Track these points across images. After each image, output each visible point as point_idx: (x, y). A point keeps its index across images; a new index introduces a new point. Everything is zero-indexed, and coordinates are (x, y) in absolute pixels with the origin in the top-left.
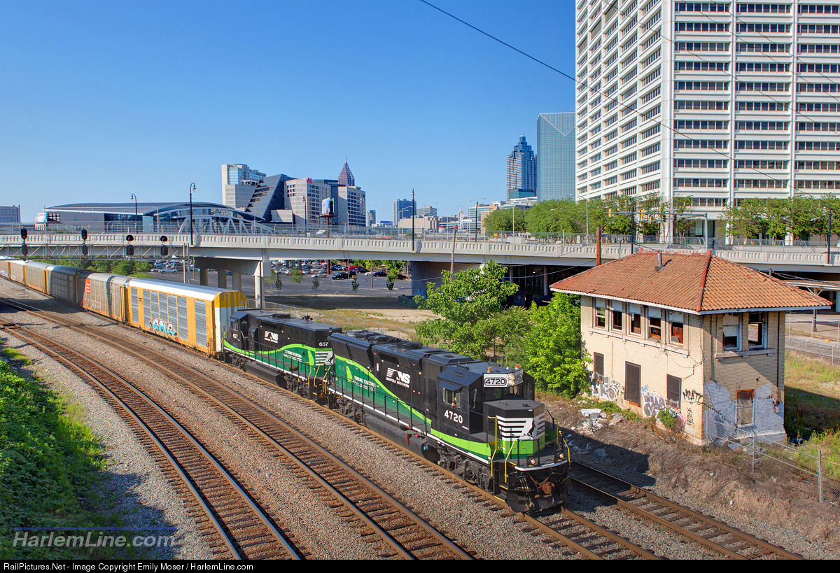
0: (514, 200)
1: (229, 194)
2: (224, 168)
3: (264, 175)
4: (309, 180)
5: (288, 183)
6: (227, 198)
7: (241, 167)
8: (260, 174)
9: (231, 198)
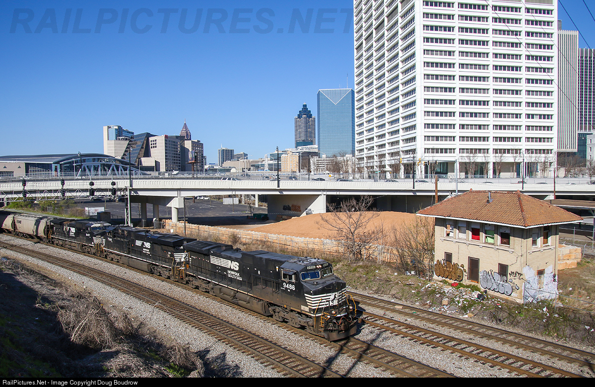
0: (300, 147)
1: (110, 147)
2: (105, 128)
3: (133, 133)
4: (166, 137)
5: (151, 139)
6: (109, 150)
7: (117, 127)
8: (130, 133)
9: (112, 150)
